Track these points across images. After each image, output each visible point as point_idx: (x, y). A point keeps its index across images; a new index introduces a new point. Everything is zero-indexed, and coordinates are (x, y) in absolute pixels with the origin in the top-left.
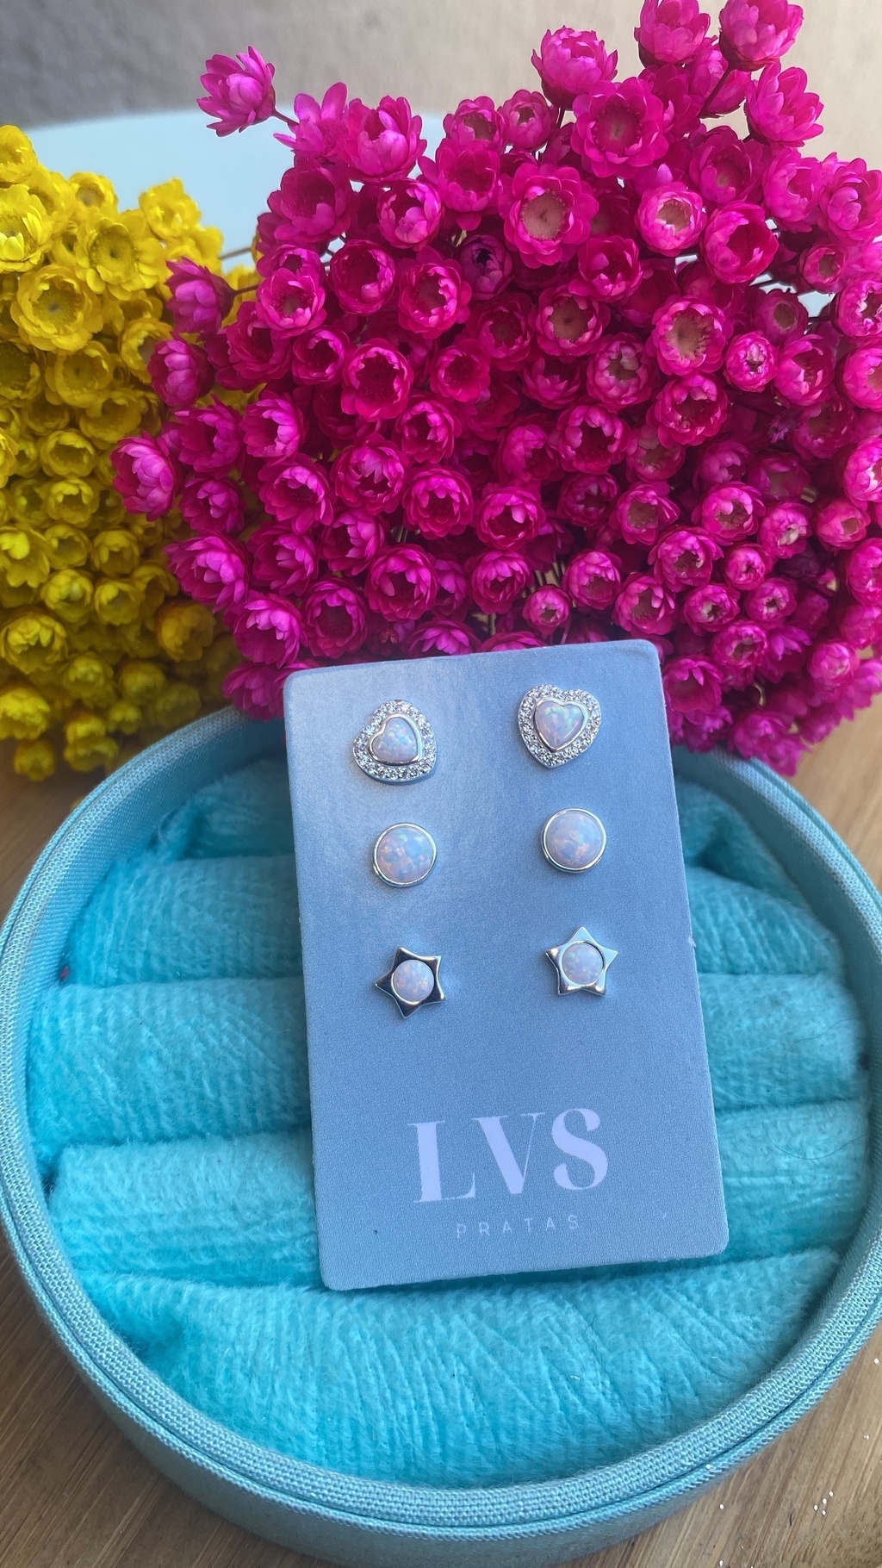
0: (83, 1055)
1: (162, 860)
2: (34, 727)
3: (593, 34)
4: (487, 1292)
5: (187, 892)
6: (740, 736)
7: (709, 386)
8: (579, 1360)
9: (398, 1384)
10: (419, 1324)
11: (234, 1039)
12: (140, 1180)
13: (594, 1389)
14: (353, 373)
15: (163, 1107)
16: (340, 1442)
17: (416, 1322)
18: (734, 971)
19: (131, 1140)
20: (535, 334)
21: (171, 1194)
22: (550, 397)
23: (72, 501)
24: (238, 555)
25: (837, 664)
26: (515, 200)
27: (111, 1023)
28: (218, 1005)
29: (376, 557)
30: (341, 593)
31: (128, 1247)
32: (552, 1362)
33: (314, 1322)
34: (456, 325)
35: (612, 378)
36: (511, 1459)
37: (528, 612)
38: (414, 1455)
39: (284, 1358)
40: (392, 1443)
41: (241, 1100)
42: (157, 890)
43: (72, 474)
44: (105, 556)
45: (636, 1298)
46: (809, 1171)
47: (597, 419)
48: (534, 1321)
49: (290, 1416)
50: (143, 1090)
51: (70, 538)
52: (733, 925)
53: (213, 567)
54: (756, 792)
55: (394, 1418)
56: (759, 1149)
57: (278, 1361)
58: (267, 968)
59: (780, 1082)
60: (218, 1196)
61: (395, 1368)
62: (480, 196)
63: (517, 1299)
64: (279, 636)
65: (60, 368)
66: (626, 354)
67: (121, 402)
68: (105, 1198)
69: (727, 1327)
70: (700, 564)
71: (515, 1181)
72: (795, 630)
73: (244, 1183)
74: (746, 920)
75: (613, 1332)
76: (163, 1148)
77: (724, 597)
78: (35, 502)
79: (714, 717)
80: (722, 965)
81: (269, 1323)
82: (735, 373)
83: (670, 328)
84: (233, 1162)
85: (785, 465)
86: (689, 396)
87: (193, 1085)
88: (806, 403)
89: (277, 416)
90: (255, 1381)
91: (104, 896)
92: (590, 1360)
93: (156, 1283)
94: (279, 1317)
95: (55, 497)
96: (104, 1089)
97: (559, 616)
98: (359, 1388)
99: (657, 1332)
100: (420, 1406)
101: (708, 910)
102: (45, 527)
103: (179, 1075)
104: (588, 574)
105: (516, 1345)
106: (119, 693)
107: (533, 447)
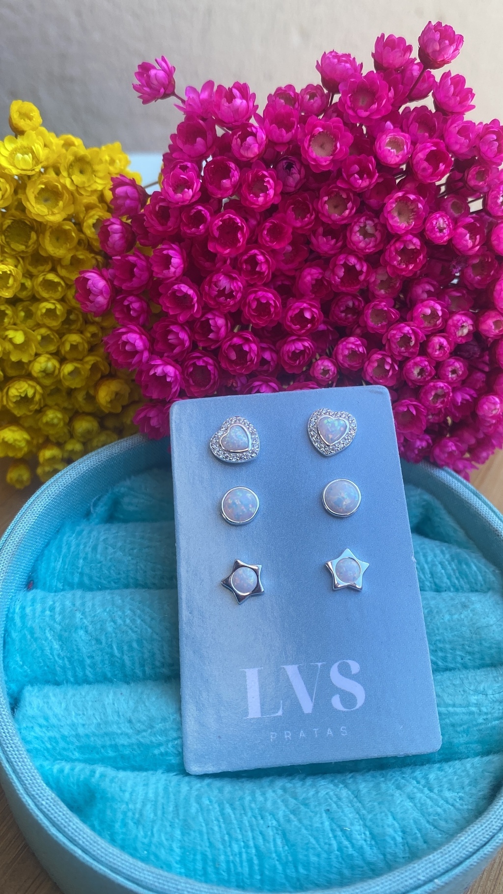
0: (40, 627)
1: (92, 523)
2: (21, 449)
3: (349, 55)
4: (290, 778)
5: (107, 539)
6: (437, 451)
7: (416, 240)
8: (349, 819)
9: (233, 832)
10: (246, 795)
11: (133, 621)
12: (72, 704)
13: (358, 837)
14: (215, 227)
15: (88, 661)
16: (195, 870)
17: (244, 793)
18: (438, 590)
19: (67, 682)
20: (318, 213)
21: (90, 712)
22: (326, 249)
23: (50, 313)
24: (145, 336)
25: (493, 407)
26: (306, 135)
27: (58, 609)
28: (123, 601)
29: (225, 338)
30: (205, 359)
31: (62, 744)
32: (332, 819)
33: (179, 792)
34: (273, 205)
35: (361, 237)
37: (313, 373)
38: (243, 881)
39: (159, 813)
40: (228, 871)
41: (136, 658)
42: (89, 538)
43: (51, 298)
44: (68, 347)
45: (384, 782)
46: (490, 705)
47: (353, 260)
48: (320, 794)
49: (163, 851)
50: (76, 650)
51: (48, 335)
52: (437, 563)
53: (132, 341)
54: (447, 485)
55: (229, 854)
56: (458, 691)
57: (156, 815)
58: (153, 583)
59: (469, 653)
60: (120, 714)
61: (231, 820)
62: (287, 132)
63: (309, 781)
64: (168, 379)
65: (48, 234)
66: (369, 224)
67: (81, 257)
68: (50, 713)
69: (443, 799)
70: (412, 343)
71: (307, 706)
72: (468, 389)
73: (136, 707)
74: (444, 560)
75: (370, 801)
76: (86, 687)
77: (426, 363)
78: (29, 315)
79: (421, 440)
80: (431, 586)
81: (151, 791)
82: (430, 233)
83: (394, 206)
84: (130, 695)
85: (458, 292)
86: (405, 246)
87: (106, 648)
88: (471, 253)
89: (171, 252)
90: (140, 827)
91: (57, 542)
92: (356, 818)
93: (79, 766)
94: (157, 788)
95: (41, 310)
96: (51, 649)
97: (331, 374)
98: (208, 833)
99: (398, 802)
100: (247, 846)
101: (421, 554)
102: (34, 328)
103: (98, 641)
104: (348, 349)
105: (308, 809)
106: (72, 435)
107: (316, 278)
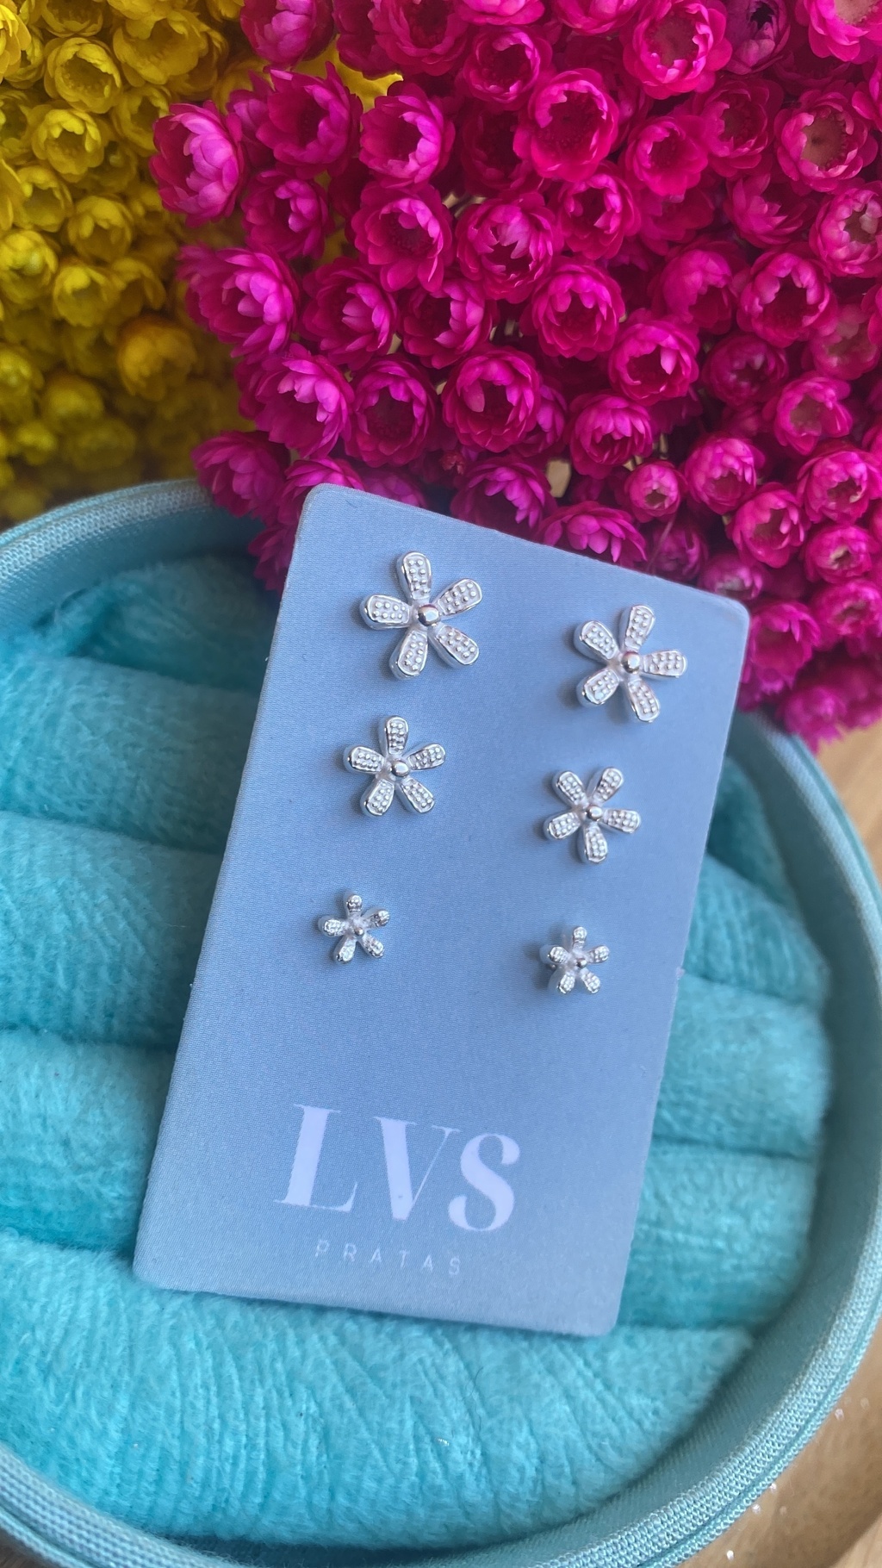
1: (50, 649)
5: (81, 704)
6: (797, 707)
8: (452, 1420)
9: (230, 1415)
10: (268, 1340)
11: (108, 920)
13: (460, 1457)
14: (548, 105)
16: (141, 1473)
17: (265, 1336)
18: (707, 976)
20: (776, 143)
22: (759, 228)
23: (71, 141)
28: (96, 869)
29: (470, 354)
32: (420, 1417)
33: (139, 1313)
35: (846, 234)
36: (340, 1522)
38: (227, 1501)
39: (95, 1357)
40: (205, 1484)
41: (100, 1000)
42: (43, 691)
43: (82, 105)
44: (86, 229)
45: (527, 1353)
46: (749, 1240)
47: (807, 278)
48: (407, 1358)
49: (87, 1433)
51: (50, 190)
52: (721, 923)
53: (257, 296)
55: (215, 1455)
56: (700, 1202)
57: (88, 1363)
58: (162, 830)
59: (736, 1123)
60: (49, 1122)
61: (232, 1392)
64: (319, 416)
66: (872, 211)
67: (179, 29)
69: (624, 1407)
70: (855, 499)
73: (84, 1113)
74: (736, 920)
75: (497, 1392)
77: (863, 547)
78: (17, 125)
79: (778, 680)
80: (699, 966)
81: (85, 1307)
84: (74, 1078)
87: (42, 967)
89: (423, 124)
90: (52, 1382)
92: (464, 1421)
94: (96, 1299)
95: (49, 127)
98: (183, 1412)
99: (546, 1401)
100: (251, 1446)
102: (22, 162)
103: (28, 950)
104: (723, 466)
105: (381, 1388)
106: (38, 410)
107: (712, 283)
